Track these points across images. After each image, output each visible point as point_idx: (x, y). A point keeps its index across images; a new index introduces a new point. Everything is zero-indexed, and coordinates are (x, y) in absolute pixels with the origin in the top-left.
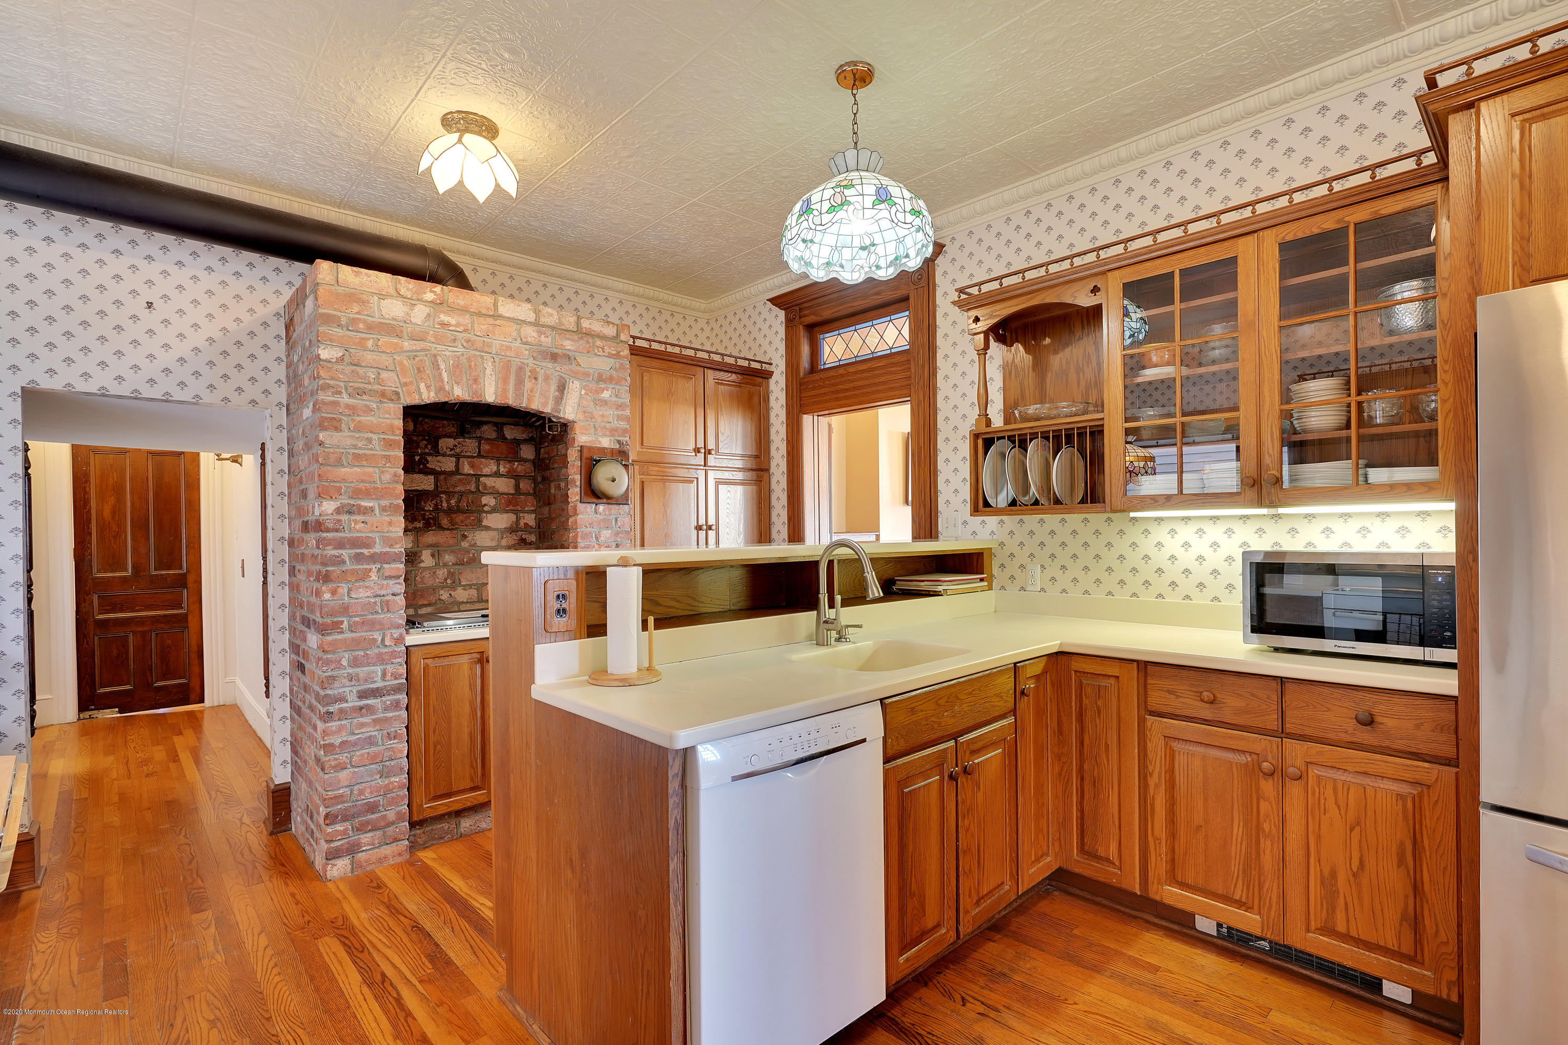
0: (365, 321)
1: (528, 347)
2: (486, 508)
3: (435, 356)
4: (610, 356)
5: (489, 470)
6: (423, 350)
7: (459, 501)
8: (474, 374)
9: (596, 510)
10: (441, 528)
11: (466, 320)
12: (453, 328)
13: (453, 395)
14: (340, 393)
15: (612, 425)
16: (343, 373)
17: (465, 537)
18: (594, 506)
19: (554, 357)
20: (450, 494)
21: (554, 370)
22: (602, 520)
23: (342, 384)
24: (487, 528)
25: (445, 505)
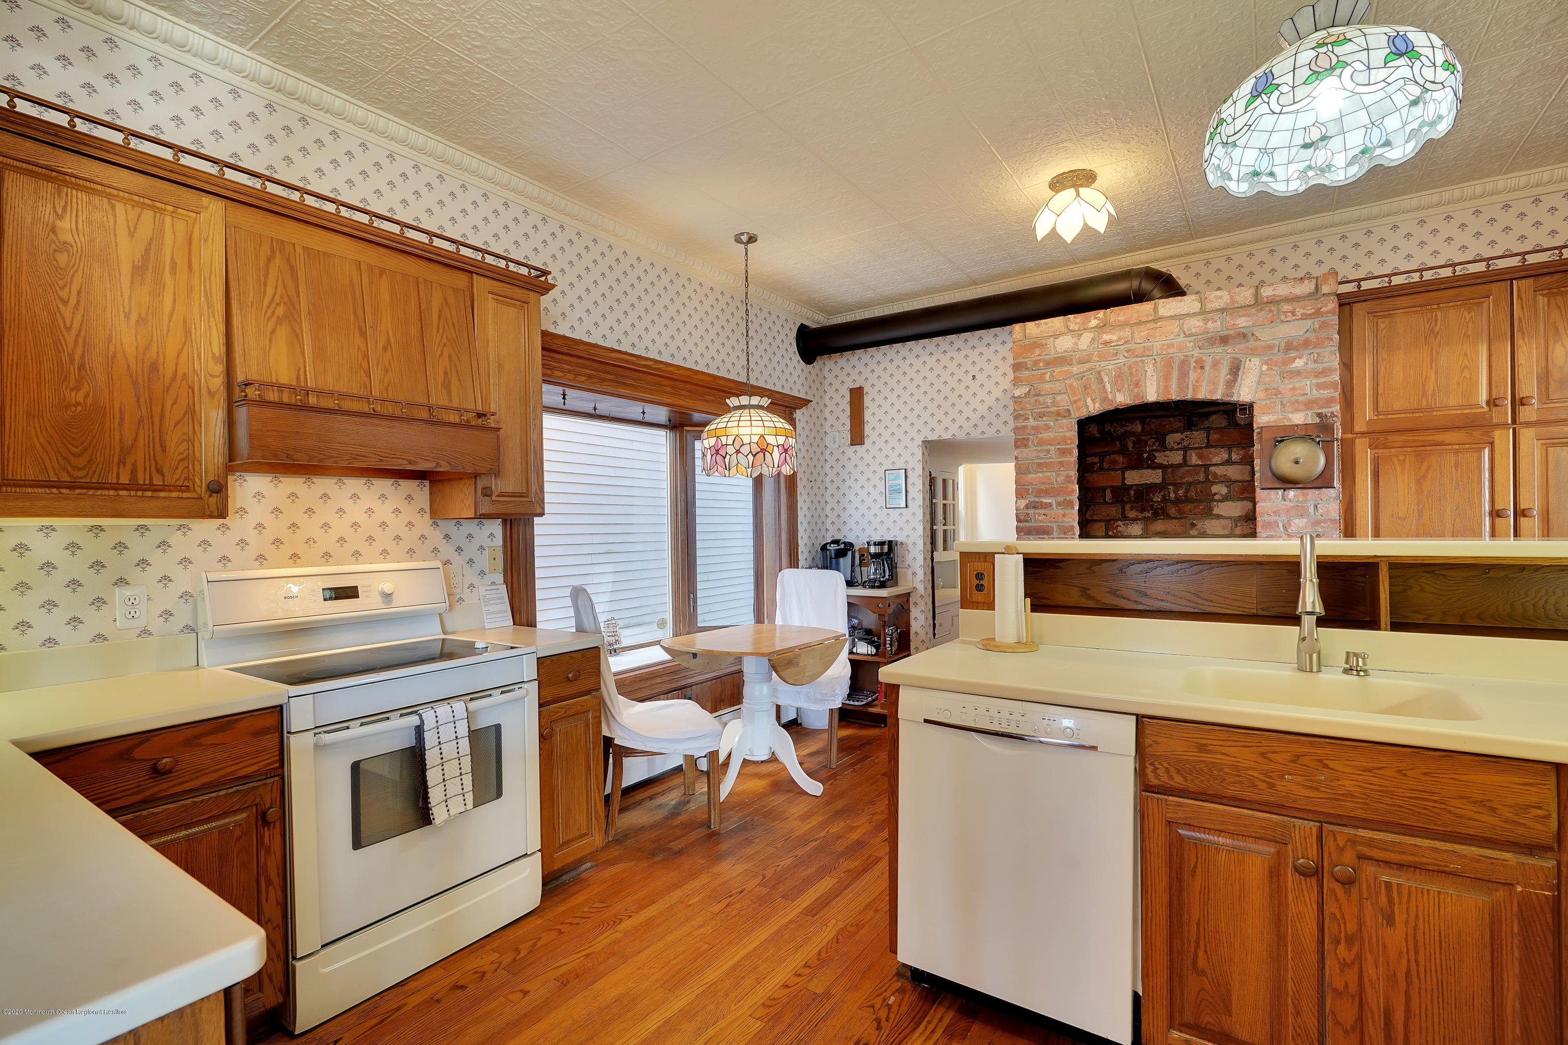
0: (1044, 360)
1: (1192, 338)
2: (1216, 497)
3: (1099, 372)
4: (1305, 317)
5: (1219, 459)
6: (1089, 370)
7: (1187, 491)
8: (1135, 379)
9: (1283, 496)
10: (1169, 517)
11: (1127, 332)
12: (1115, 344)
13: (1116, 402)
14: (1027, 419)
15: (1309, 397)
16: (1029, 404)
17: (1193, 525)
18: (1280, 492)
19: (1224, 340)
20: (1177, 486)
21: (1225, 354)
22: (1293, 507)
23: (1029, 412)
24: (1218, 517)
25: (1172, 495)
